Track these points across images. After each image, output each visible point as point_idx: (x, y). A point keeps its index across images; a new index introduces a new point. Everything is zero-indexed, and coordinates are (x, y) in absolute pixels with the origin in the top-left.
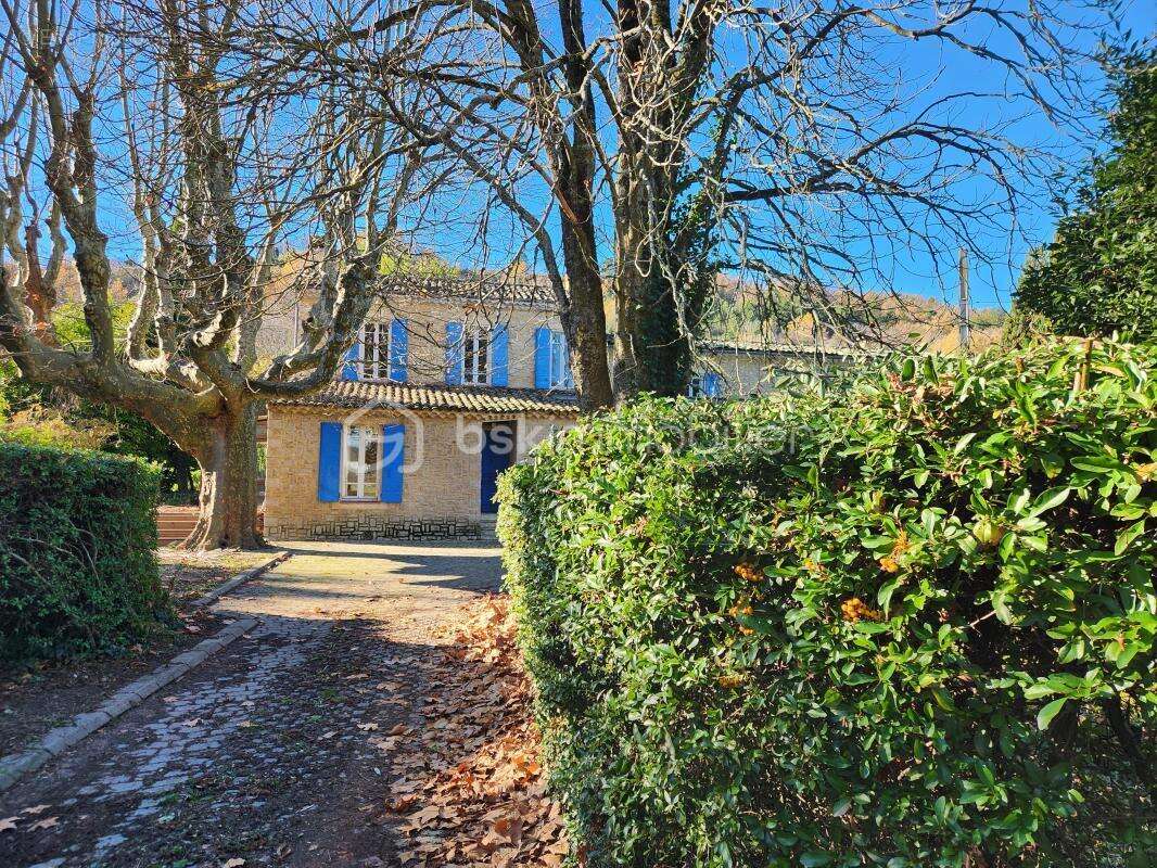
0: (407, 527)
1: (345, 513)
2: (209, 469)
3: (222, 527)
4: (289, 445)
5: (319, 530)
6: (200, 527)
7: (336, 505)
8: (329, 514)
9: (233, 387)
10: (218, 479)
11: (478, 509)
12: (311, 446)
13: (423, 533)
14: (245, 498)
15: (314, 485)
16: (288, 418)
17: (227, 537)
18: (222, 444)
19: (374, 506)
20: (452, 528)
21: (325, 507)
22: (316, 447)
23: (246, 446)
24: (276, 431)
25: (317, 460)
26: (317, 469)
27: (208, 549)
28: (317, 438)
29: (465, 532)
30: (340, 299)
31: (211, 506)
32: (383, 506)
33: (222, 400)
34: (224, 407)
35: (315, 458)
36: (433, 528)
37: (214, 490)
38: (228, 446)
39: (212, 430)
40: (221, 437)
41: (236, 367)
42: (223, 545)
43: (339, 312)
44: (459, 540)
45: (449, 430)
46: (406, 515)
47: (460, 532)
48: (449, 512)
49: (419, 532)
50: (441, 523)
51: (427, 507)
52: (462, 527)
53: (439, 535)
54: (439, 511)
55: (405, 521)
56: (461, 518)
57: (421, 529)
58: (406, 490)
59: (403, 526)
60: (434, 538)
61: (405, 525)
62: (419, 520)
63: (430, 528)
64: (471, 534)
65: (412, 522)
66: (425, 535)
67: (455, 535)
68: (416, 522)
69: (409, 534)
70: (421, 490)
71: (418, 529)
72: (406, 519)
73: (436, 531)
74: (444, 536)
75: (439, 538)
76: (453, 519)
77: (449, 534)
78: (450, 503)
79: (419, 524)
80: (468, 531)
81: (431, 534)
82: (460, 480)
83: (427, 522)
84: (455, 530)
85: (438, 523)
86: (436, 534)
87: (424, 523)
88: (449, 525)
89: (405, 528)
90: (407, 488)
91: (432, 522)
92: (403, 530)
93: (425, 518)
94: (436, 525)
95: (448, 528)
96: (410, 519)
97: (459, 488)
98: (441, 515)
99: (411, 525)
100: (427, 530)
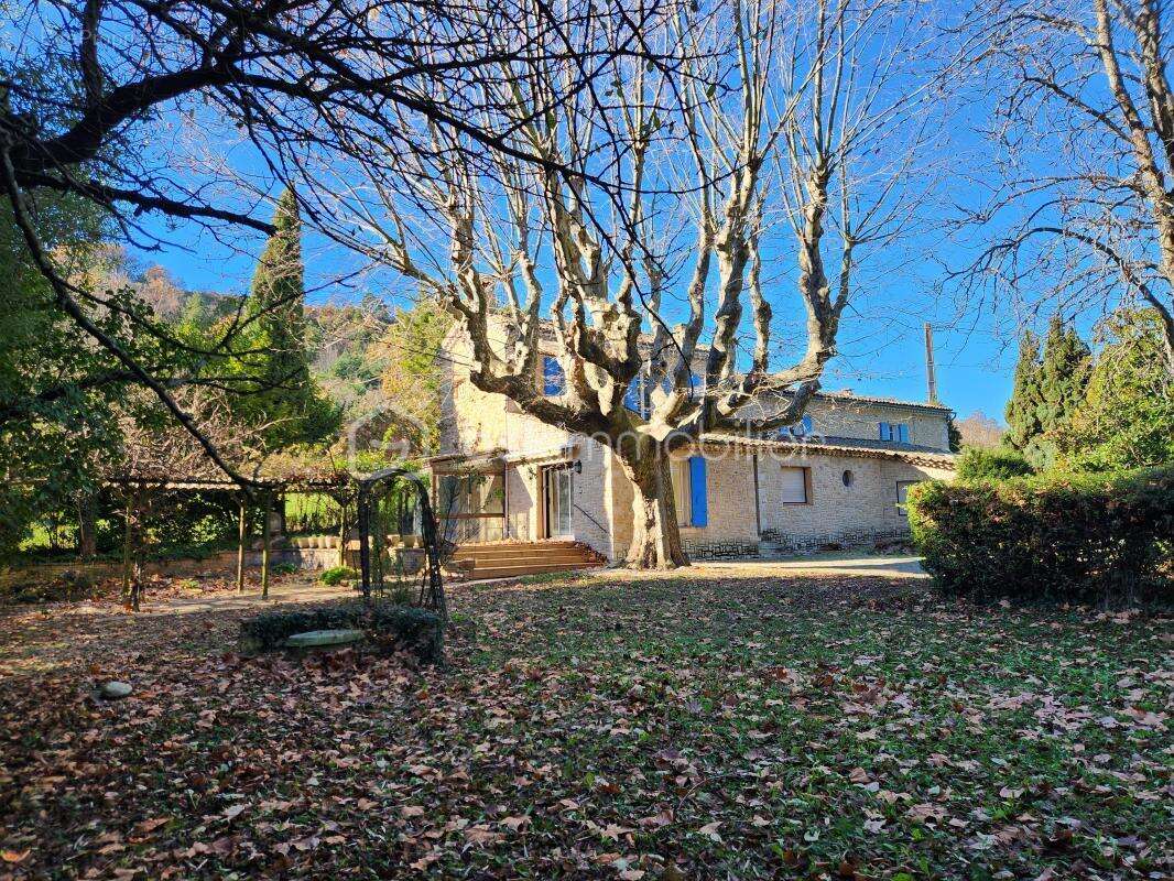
2: (651, 496)
3: (669, 547)
10: (660, 505)
17: (673, 556)
18: (660, 473)
19: (688, 531)
20: (740, 548)
29: (749, 551)
32: (693, 531)
37: (657, 515)
38: (663, 475)
40: (659, 467)
44: (746, 559)
45: (732, 462)
46: (709, 538)
47: (745, 552)
48: (737, 535)
49: (719, 553)
50: (733, 544)
51: (722, 530)
52: (747, 547)
53: (732, 555)
54: (730, 534)
55: (709, 543)
56: (745, 539)
57: (720, 549)
58: (708, 516)
59: (708, 547)
60: (729, 557)
61: (710, 546)
62: (718, 542)
63: (726, 549)
64: (753, 552)
65: (714, 543)
66: (723, 555)
67: (742, 554)
68: (716, 544)
69: (713, 554)
70: (718, 515)
71: (718, 550)
72: (709, 541)
73: (730, 551)
74: (736, 555)
75: (733, 557)
76: (740, 540)
77: (739, 554)
78: (737, 526)
79: (719, 546)
80: (751, 550)
81: (727, 554)
82: (742, 506)
83: (724, 544)
84: (742, 550)
85: (731, 544)
86: (730, 554)
87: (722, 544)
88: (738, 546)
89: (710, 549)
90: (709, 513)
91: (727, 544)
92: (709, 551)
93: (722, 540)
94: (730, 546)
95: (737, 549)
96: (712, 542)
97: (742, 513)
98: (732, 537)
99: (713, 546)
100: (724, 551)
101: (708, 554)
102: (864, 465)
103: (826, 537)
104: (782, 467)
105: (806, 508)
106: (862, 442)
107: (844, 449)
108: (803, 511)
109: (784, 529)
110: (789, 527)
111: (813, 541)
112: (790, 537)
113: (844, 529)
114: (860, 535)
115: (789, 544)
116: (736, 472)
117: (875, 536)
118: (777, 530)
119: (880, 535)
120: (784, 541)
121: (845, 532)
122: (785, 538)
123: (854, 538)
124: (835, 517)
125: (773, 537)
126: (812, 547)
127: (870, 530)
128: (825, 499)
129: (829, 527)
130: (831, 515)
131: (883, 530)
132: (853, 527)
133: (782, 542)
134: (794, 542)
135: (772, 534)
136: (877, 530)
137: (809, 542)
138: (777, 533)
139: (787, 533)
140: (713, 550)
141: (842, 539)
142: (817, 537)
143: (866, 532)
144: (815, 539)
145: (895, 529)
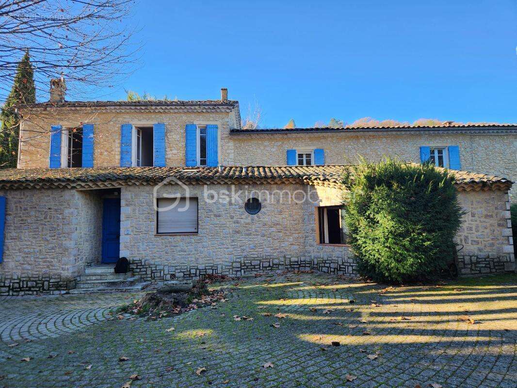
13: (21, 289)
20: (46, 283)
29: (58, 286)
36: (29, 284)
44: (53, 294)
45: (46, 198)
46: (7, 274)
47: (53, 287)
48: (44, 270)
49: (18, 288)
50: (37, 279)
51: (24, 266)
52: (56, 282)
53: (35, 291)
54: (36, 269)
55: (6, 279)
56: (55, 274)
57: (20, 285)
58: (7, 252)
59: (4, 283)
60: (30, 293)
61: (6, 282)
62: (18, 277)
63: (27, 285)
64: (63, 288)
65: (11, 279)
66: (23, 291)
67: (48, 290)
68: (15, 279)
69: (9, 289)
70: (20, 250)
71: (17, 285)
72: (7, 277)
73: (33, 287)
74: (39, 290)
75: (35, 293)
76: (47, 275)
77: (44, 289)
78: (45, 262)
79: (18, 281)
80: (60, 286)
81: (28, 289)
82: (54, 241)
83: (24, 279)
84: (49, 285)
85: (34, 279)
86: (32, 289)
87: (22, 279)
88: (44, 281)
89: (6, 285)
90: (8, 250)
91: (30, 279)
92: (4, 286)
93: (23, 275)
94: (33, 281)
95: (43, 284)
96: (9, 277)
97: (53, 248)
98: (37, 273)
99: (11, 282)
100: (25, 286)
101: (3, 289)
103: (214, 267)
108: (182, 243)
109: (153, 259)
110: (159, 258)
111: (193, 271)
112: (161, 267)
113: (242, 259)
114: (267, 264)
115: (158, 275)
116: (49, 209)
117: (290, 265)
118: (143, 260)
119: (298, 264)
120: (152, 272)
121: (242, 262)
122: (153, 269)
123: (257, 267)
124: (230, 246)
125: (137, 268)
126: (192, 277)
127: (282, 259)
128: (217, 228)
129: (219, 257)
130: (223, 244)
131: (303, 259)
132: (256, 256)
133: (149, 272)
134: (166, 272)
135: (136, 265)
136: (293, 259)
137: (188, 273)
138: (143, 264)
139: (156, 263)
140: (10, 286)
141: (238, 269)
142: (200, 267)
143: (276, 261)
144: (197, 269)
145: (313, 258)
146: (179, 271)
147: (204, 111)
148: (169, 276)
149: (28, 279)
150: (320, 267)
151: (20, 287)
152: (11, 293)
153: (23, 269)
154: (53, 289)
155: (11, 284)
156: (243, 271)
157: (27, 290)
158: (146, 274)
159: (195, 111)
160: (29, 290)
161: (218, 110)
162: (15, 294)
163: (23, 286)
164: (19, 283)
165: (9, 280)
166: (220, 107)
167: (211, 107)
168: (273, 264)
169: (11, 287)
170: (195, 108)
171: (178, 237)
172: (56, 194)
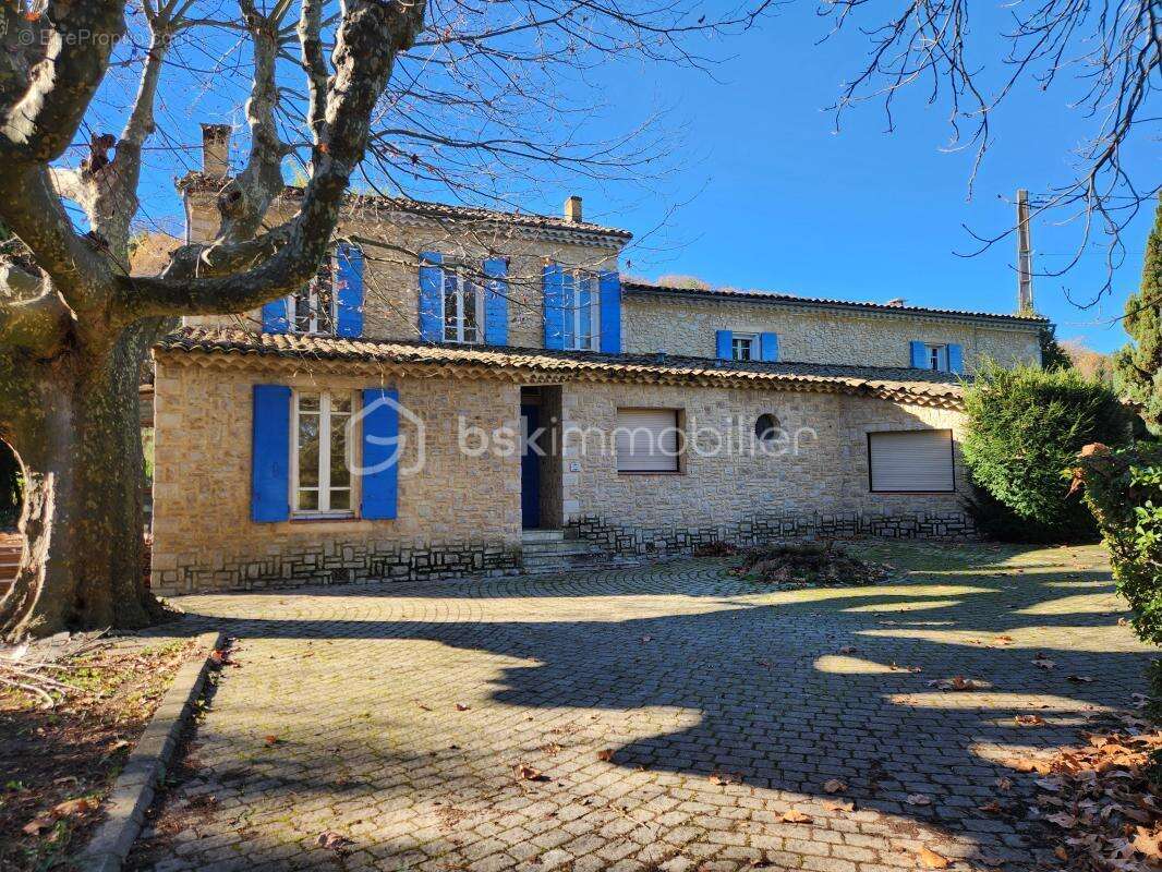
0: (405, 558)
1: (301, 540)
2: (40, 469)
3: (70, 583)
4: (194, 424)
5: (253, 570)
6: (21, 586)
7: (284, 528)
8: (272, 542)
9: (88, 288)
10: (57, 488)
11: (518, 524)
12: (234, 426)
13: (432, 568)
14: (119, 522)
15: (242, 492)
16: (192, 376)
17: (81, 604)
18: (67, 414)
19: (350, 526)
20: (478, 556)
21: (263, 532)
22: (244, 427)
23: (118, 418)
24: (170, 400)
25: (247, 450)
26: (247, 466)
27: (38, 633)
28: (247, 412)
29: (499, 562)
30: (341, 79)
31: (44, 543)
32: (365, 526)
33: (65, 320)
34: (69, 336)
35: (243, 445)
36: (448, 559)
37: (50, 508)
38: (79, 419)
39: (43, 386)
40: (65, 400)
41: (96, 242)
42: (74, 624)
43: (341, 111)
44: (491, 577)
45: (470, 398)
46: (404, 540)
47: (490, 563)
48: (473, 532)
49: (426, 567)
50: (461, 549)
51: (437, 525)
52: (495, 554)
53: (459, 570)
54: (457, 531)
55: (402, 549)
56: (493, 540)
57: (429, 560)
58: (402, 498)
59: (400, 557)
60: (450, 575)
61: (403, 554)
62: (425, 546)
63: (443, 560)
64: (509, 565)
65: (414, 549)
66: (435, 572)
67: (483, 568)
68: (419, 551)
69: (411, 569)
70: (427, 495)
71: (424, 562)
72: (404, 546)
73: (454, 564)
74: (466, 570)
75: (459, 574)
76: (479, 543)
77: (474, 568)
78: (474, 517)
79: (426, 554)
80: (503, 561)
81: (445, 568)
82: (489, 478)
83: (438, 550)
84: (484, 560)
85: (456, 550)
86: (453, 568)
87: (434, 550)
88: (474, 553)
89: (403, 561)
90: (404, 493)
91: (447, 550)
92: (400, 564)
93: (435, 543)
94: (454, 553)
95: (472, 558)
96: (409, 546)
97: (487, 492)
98: (461, 537)
99: (412, 555)
100: (439, 563)
101: (398, 569)
102: (803, 406)
103: (712, 531)
104: (620, 409)
105: (676, 481)
106: (814, 368)
107: (752, 376)
108: (662, 488)
109: (618, 516)
110: (628, 514)
111: (681, 538)
112: (631, 531)
113: (754, 517)
114: (789, 526)
115: (627, 544)
116: (477, 418)
117: (822, 527)
118: (601, 519)
119: (833, 526)
120: (617, 540)
121: (754, 522)
122: (619, 533)
123: (775, 531)
124: (735, 496)
125: (592, 532)
126: (680, 548)
127: (811, 517)
128: (714, 465)
129: (720, 514)
130: (725, 492)
131: (839, 517)
132: (773, 512)
133: (612, 540)
134: (639, 540)
135: (590, 526)
136: (826, 518)
137: (673, 541)
138: (602, 525)
139: (623, 524)
140: (411, 563)
141: (746, 535)
142: (691, 531)
143: (802, 521)
144: (686, 535)
145: (860, 515)
146: (659, 537)
147: (577, 241)
148: (644, 545)
149: (443, 549)
150: (876, 528)
151: (429, 565)
152: (413, 577)
153: (434, 531)
154: (490, 566)
155: (414, 560)
156: (755, 538)
157: (444, 571)
158: (608, 542)
159: (561, 240)
160: (448, 570)
161: (602, 244)
162: (423, 577)
163: (436, 562)
164: (428, 557)
165: (408, 552)
166: (607, 238)
167: (592, 236)
168: (799, 526)
169: (413, 566)
170: (562, 234)
171: (656, 478)
172: (488, 390)
